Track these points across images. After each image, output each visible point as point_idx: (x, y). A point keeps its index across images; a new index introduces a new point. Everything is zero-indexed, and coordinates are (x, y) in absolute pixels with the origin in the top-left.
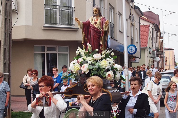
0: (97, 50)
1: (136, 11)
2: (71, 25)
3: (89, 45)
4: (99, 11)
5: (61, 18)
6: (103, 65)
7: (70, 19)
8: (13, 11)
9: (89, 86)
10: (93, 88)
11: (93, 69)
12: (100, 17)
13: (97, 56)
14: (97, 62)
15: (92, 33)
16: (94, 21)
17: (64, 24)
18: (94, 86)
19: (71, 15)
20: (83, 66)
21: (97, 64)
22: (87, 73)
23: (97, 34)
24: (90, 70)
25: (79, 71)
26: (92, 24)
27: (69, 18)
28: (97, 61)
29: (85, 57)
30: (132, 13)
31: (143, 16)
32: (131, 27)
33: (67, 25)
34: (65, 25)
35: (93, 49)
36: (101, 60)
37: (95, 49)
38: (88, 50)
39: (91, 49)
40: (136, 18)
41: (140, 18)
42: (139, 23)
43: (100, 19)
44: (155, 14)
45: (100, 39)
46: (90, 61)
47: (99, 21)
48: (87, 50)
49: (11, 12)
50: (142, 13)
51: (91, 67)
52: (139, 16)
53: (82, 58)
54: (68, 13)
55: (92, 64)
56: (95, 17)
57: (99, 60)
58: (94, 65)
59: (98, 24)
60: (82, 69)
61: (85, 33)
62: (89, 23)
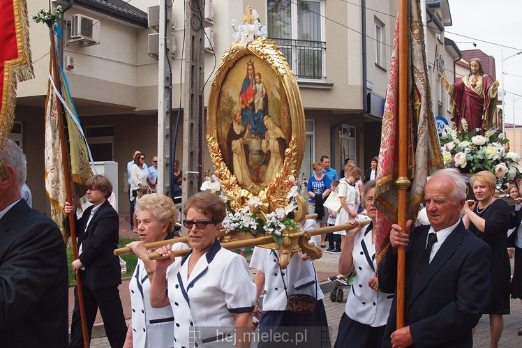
0: (478, 130)
1: (447, 50)
2: (319, 78)
3: (463, 121)
4: (480, 66)
5: (300, 65)
6: (489, 154)
7: (316, 66)
8: (206, 51)
9: (476, 187)
10: (483, 190)
11: (474, 160)
12: (481, 75)
13: (478, 140)
14: (479, 149)
15: (468, 102)
16: (471, 83)
17: (304, 77)
18: (484, 187)
19: (318, 57)
20: (456, 155)
21: (480, 152)
22: (463, 167)
23: (477, 104)
24: (469, 162)
25: (451, 163)
26: (469, 87)
27: (314, 64)
28: (478, 147)
29: (457, 141)
30: (439, 53)
31: (462, 60)
32: (438, 81)
33: (311, 77)
34: (308, 77)
35: (471, 129)
36: (485, 145)
37: (473, 128)
38: (463, 130)
39: (467, 128)
40: (448, 64)
41: (455, 63)
42: (455, 74)
43: (481, 78)
44: (487, 56)
45: (482, 112)
46: (467, 147)
47: (479, 83)
48: (460, 129)
49: (203, 53)
50: (460, 54)
51: (471, 158)
52: (454, 58)
53: (453, 142)
54: (312, 55)
55: (472, 153)
56: (473, 76)
57: (483, 146)
58: (475, 154)
59: (478, 87)
60: (456, 160)
61: (456, 102)
62: (463, 84)
